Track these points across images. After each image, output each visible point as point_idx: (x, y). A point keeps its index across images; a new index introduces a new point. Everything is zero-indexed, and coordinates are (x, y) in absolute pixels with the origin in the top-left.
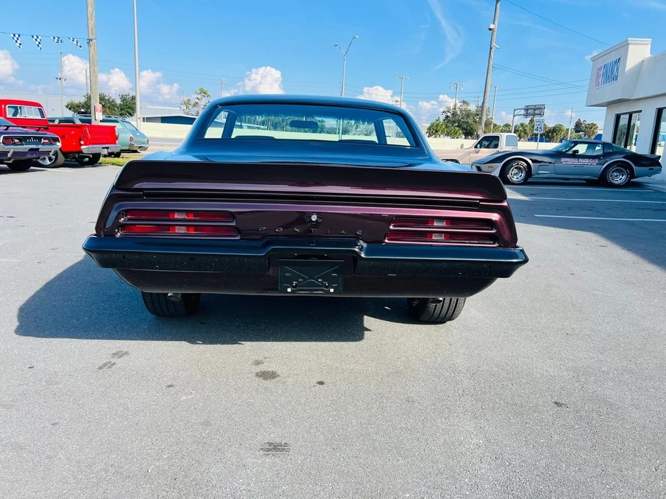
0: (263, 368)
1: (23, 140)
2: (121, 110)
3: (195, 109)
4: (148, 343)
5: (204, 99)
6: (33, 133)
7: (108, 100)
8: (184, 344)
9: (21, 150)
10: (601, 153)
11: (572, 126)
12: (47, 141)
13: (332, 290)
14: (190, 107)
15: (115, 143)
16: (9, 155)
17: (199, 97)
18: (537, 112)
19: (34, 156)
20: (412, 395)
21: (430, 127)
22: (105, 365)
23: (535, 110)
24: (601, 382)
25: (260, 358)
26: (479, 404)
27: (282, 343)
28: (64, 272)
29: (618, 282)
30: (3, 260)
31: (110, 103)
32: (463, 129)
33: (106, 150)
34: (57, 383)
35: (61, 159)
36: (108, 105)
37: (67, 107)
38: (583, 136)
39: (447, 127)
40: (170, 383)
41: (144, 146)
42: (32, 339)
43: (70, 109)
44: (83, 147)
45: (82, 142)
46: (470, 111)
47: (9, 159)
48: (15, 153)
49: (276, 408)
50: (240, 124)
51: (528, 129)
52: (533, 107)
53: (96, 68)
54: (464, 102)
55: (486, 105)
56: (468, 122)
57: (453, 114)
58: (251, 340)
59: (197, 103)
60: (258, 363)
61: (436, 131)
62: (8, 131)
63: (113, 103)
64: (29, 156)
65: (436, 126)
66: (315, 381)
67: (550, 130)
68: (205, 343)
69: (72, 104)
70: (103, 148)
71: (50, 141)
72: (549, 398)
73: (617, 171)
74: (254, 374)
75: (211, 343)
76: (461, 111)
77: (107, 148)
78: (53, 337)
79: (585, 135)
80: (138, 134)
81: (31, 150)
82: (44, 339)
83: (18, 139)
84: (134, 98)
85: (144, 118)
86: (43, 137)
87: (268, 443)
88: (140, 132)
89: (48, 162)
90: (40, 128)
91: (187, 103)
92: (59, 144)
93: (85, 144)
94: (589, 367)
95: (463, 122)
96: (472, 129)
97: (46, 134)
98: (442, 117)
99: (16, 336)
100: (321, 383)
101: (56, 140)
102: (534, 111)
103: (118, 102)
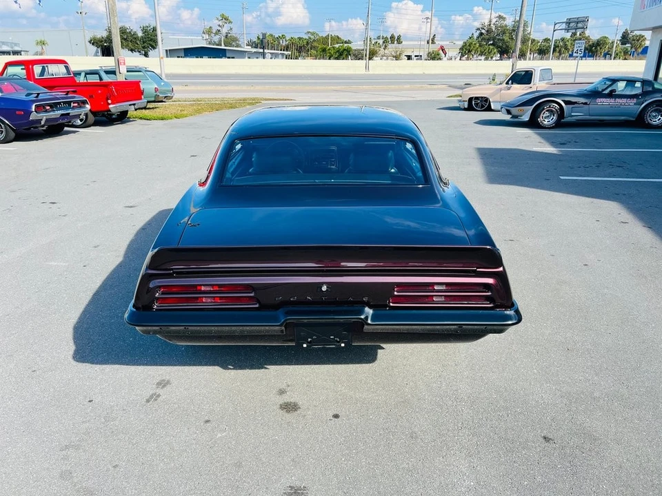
0: (286, 398)
1: (54, 106)
2: (144, 42)
3: (217, 37)
4: (187, 368)
5: (225, 25)
6: (63, 98)
7: (130, 33)
8: (217, 369)
9: (53, 117)
10: (639, 91)
11: (619, 37)
12: (76, 105)
13: (343, 345)
14: (213, 35)
15: (141, 99)
16: (43, 123)
17: (221, 23)
18: (580, 25)
19: (66, 120)
20: (416, 430)
21: (463, 46)
22: (151, 396)
23: (578, 23)
24: (590, 411)
25: (283, 386)
26: (475, 439)
27: (303, 366)
28: (108, 279)
29: (630, 274)
30: (53, 263)
31: (132, 36)
32: (498, 47)
33: (133, 106)
34: (114, 420)
35: (91, 118)
36: (130, 38)
37: (90, 42)
38: (629, 49)
39: (480, 46)
40: (207, 418)
41: (169, 95)
42: (88, 366)
43: (93, 44)
44: (111, 106)
45: (109, 101)
46: (506, 26)
47: (43, 126)
48: (47, 120)
49: (297, 447)
50: (262, 51)
51: (569, 44)
52: (576, 20)
53: (116, 18)
54: (500, 17)
55: (524, 17)
56: (503, 40)
57: (487, 31)
58: (275, 364)
59: (219, 31)
60: (282, 392)
61: (469, 51)
62: (39, 98)
63: (135, 36)
64: (61, 121)
65: (469, 46)
66: (331, 414)
67: (593, 44)
68: (235, 368)
69: (94, 39)
70: (130, 105)
71: (79, 104)
72: (539, 431)
73: (655, 111)
74: (279, 406)
75: (241, 368)
76: (496, 28)
77: (134, 104)
78: (105, 364)
79: (632, 48)
80: (162, 84)
81: (62, 115)
82: (98, 366)
83: (48, 106)
84: (154, 29)
85: (166, 50)
86: (71, 101)
87: (290, 487)
88: (164, 82)
89: (79, 122)
90: (68, 92)
91: (209, 32)
92: (88, 107)
93: (112, 103)
94: (583, 392)
95: (499, 39)
96: (508, 47)
97: (74, 97)
98: (476, 34)
99: (75, 363)
100: (336, 416)
101: (84, 102)
102: (576, 25)
103: (140, 34)
